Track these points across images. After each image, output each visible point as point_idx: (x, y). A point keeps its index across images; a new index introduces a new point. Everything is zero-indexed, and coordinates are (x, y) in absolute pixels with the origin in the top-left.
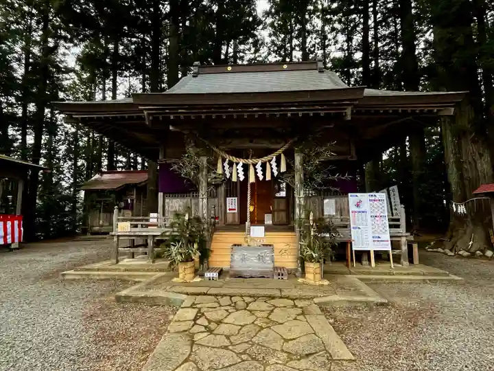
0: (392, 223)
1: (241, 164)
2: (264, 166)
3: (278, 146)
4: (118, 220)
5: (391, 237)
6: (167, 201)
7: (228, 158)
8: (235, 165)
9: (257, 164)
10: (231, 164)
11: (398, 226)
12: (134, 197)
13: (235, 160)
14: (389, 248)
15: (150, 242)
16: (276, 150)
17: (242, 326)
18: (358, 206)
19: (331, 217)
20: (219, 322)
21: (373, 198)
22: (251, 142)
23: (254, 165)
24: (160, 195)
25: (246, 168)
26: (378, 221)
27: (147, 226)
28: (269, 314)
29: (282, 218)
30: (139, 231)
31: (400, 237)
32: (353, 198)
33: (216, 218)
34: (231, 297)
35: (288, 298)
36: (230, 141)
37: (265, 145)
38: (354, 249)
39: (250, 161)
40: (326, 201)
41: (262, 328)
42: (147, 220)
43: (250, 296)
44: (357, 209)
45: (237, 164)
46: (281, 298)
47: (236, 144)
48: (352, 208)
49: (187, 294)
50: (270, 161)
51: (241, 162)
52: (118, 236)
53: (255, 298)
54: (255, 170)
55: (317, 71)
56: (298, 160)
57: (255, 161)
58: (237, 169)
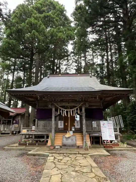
0: (115, 130)
2: (73, 111)
4: (23, 129)
5: (115, 135)
6: (39, 122)
7: (62, 109)
8: (63, 111)
9: (71, 111)
10: (62, 111)
11: (117, 131)
12: (20, 119)
13: (64, 109)
14: (114, 139)
15: (33, 137)
16: (76, 106)
17: (68, 161)
19: (95, 128)
20: (61, 160)
21: (108, 123)
22: (69, 103)
24: (36, 120)
25: (67, 112)
26: (110, 130)
27: (31, 131)
28: (75, 158)
30: (30, 133)
31: (118, 135)
32: (102, 122)
34: (63, 154)
35: (81, 154)
36: (62, 103)
37: (73, 104)
38: (103, 139)
39: (68, 110)
40: (93, 122)
41: (73, 161)
42: (31, 129)
43: (69, 154)
44: (103, 126)
45: (64, 111)
46: (78, 154)
47: (64, 104)
48: (101, 125)
49: (49, 153)
50: (75, 110)
51: (66, 110)
52: (22, 134)
53: (71, 154)
54: (70, 113)
55: (89, 77)
56: (83, 109)
57: (70, 110)
58: (64, 113)
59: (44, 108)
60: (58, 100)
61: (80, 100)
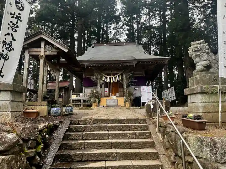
2: (115, 78)
4: (72, 95)
6: (86, 89)
7: (105, 76)
10: (106, 77)
12: (64, 92)
15: (82, 101)
16: (118, 74)
18: (143, 89)
21: (148, 87)
22: (112, 71)
23: (112, 78)
24: (84, 87)
25: (110, 78)
26: (149, 94)
30: (78, 98)
32: (142, 87)
37: (116, 72)
44: (143, 91)
45: (108, 77)
47: (107, 72)
48: (141, 90)
50: (117, 77)
52: (72, 99)
54: (113, 79)
55: (135, 46)
56: (124, 76)
57: (113, 77)
58: (108, 79)
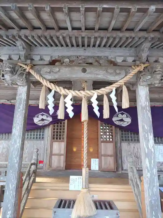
1: (70, 97)
3: (116, 78)
8: (62, 98)
13: (62, 91)
22: (84, 71)
29: (110, 164)
33: (41, 162)
39: (82, 94)
45: (65, 96)
51: (71, 94)
56: (143, 93)
58: (65, 103)
59: (9, 103)
60: (41, 59)
61: (130, 60)
